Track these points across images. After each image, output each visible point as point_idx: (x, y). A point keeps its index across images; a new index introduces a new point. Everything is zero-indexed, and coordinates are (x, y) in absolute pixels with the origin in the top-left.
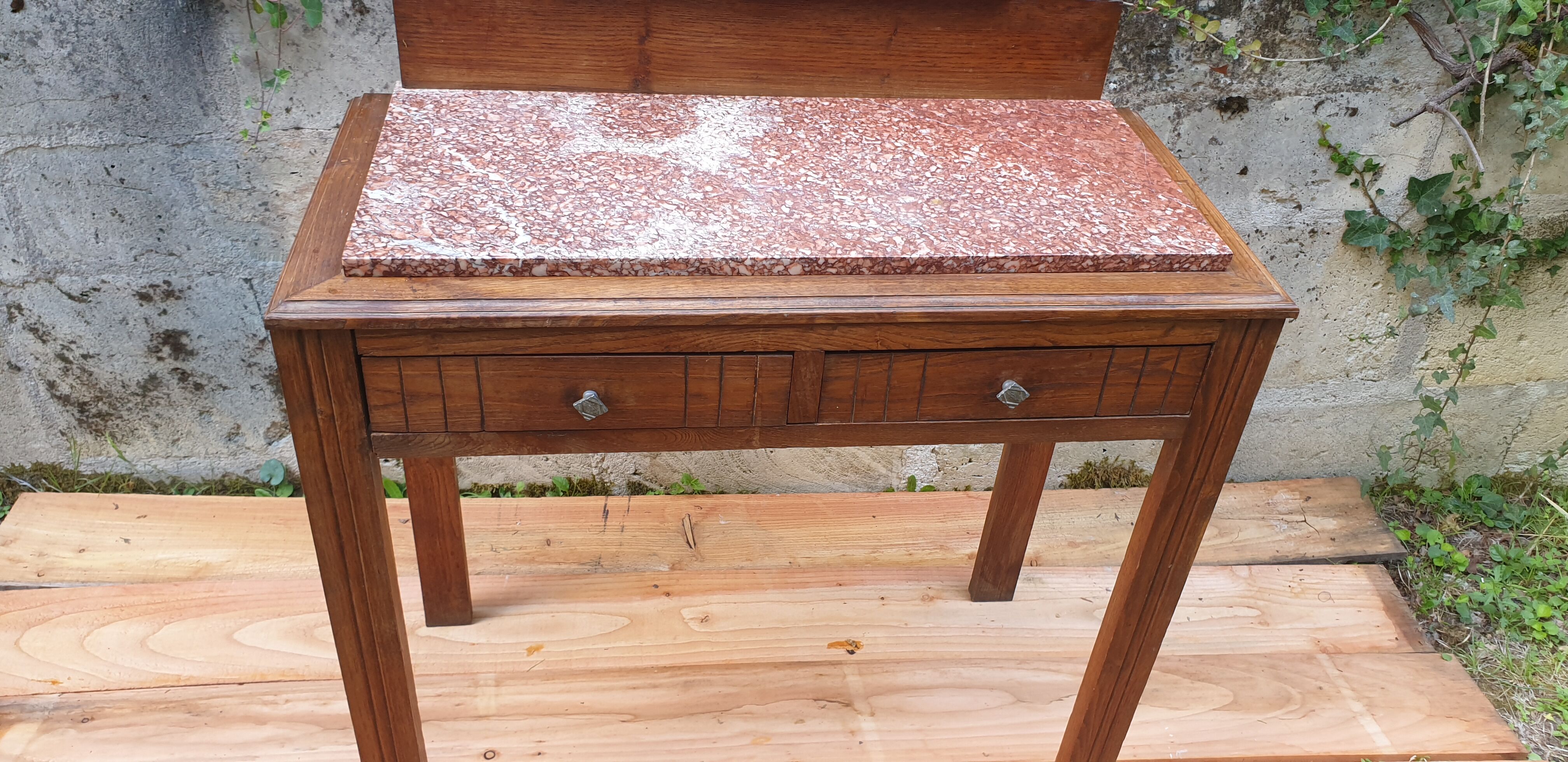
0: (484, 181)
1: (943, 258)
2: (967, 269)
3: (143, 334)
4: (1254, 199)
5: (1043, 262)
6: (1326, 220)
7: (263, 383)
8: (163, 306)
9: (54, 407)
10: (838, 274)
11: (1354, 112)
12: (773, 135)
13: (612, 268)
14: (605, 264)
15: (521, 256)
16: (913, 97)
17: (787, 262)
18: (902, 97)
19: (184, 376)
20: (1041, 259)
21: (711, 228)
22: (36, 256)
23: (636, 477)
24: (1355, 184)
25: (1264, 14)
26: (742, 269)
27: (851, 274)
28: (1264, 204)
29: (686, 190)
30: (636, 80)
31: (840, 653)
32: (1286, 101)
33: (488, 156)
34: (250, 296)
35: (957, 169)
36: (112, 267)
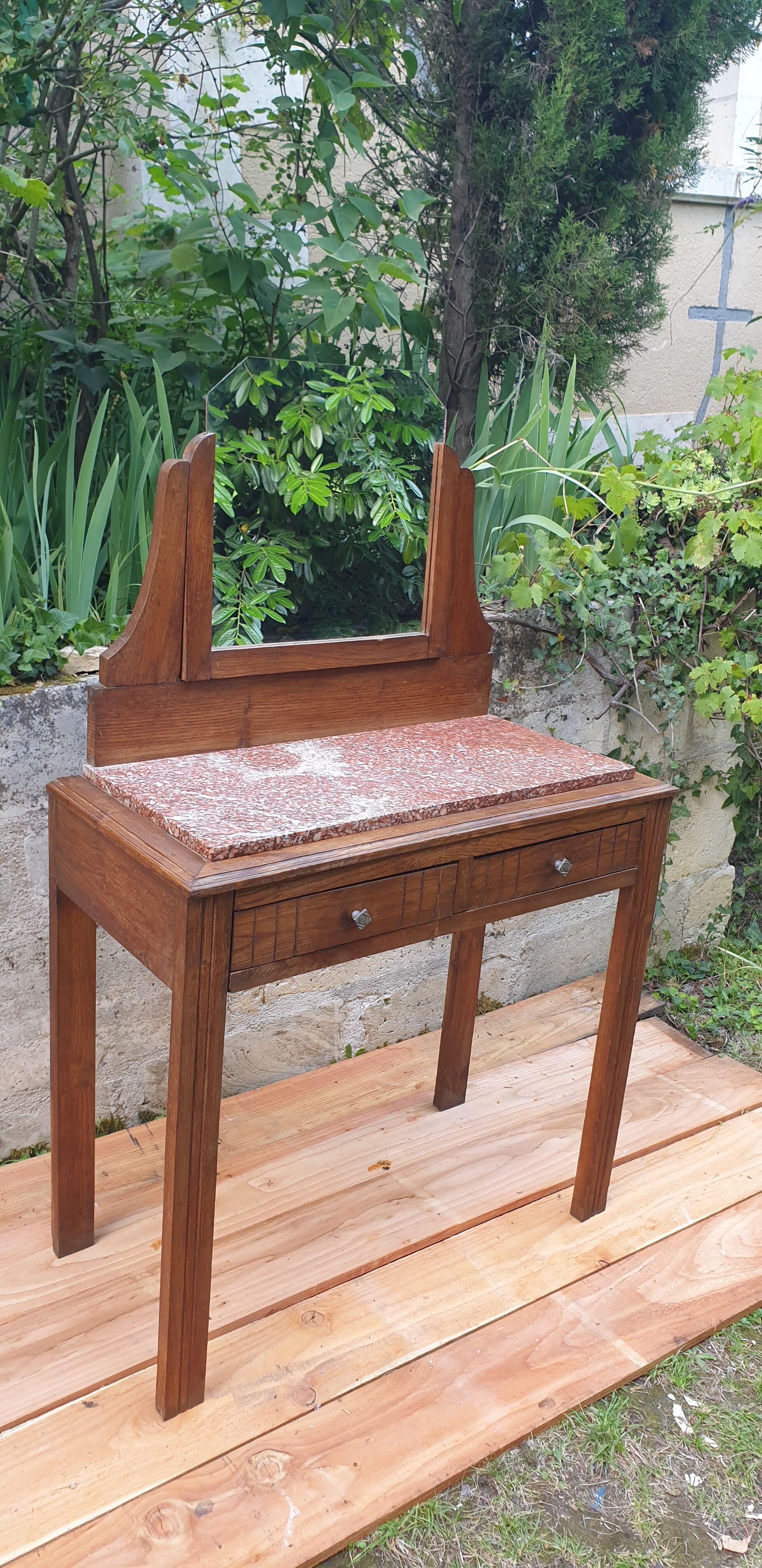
0: (229, 802)
1: (511, 792)
5: (556, 787)
10: (466, 811)
11: (565, 718)
12: (348, 755)
13: (354, 827)
14: (351, 825)
15: (306, 829)
16: (395, 727)
17: (439, 807)
21: (383, 800)
23: (145, 1106)
27: (470, 809)
29: (343, 786)
30: (243, 739)
31: (380, 1171)
33: (209, 790)
35: (464, 755)
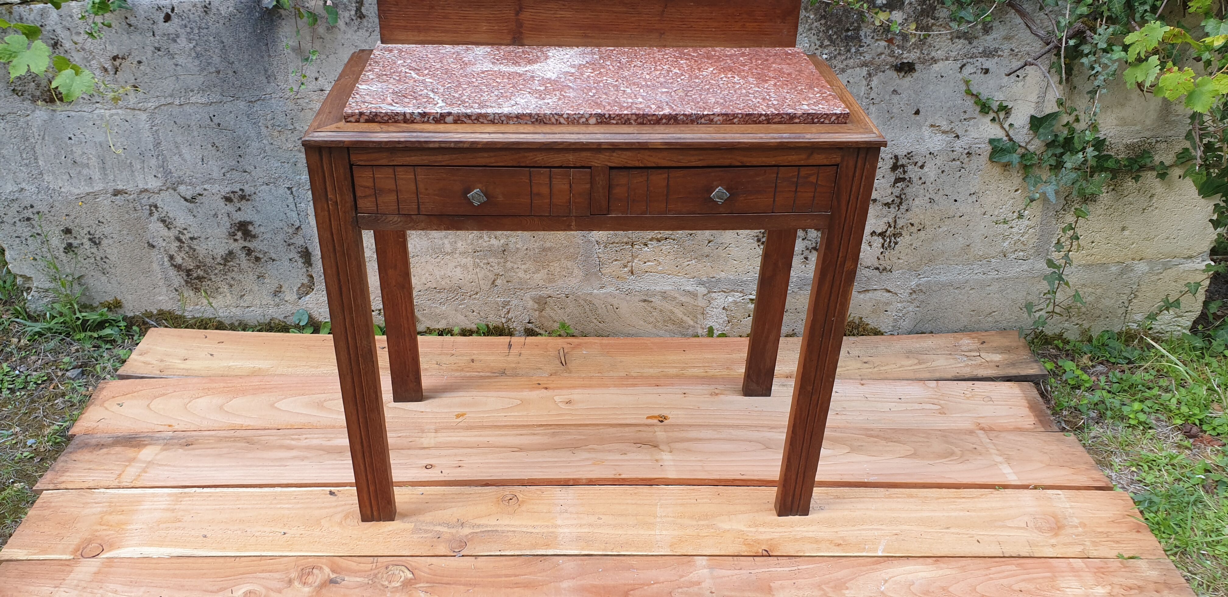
0: (423, 82)
1: (677, 114)
2: (692, 122)
3: (226, 223)
4: (926, 132)
5: (736, 118)
6: (977, 145)
7: (297, 257)
8: (238, 205)
9: (172, 272)
10: (617, 124)
11: (987, 71)
12: (592, 64)
13: (489, 118)
14: (485, 116)
15: (439, 111)
16: (680, 47)
17: (587, 116)
18: (673, 47)
19: (249, 252)
20: (735, 116)
21: (546, 101)
22: (168, 173)
23: (530, 325)
24: (993, 120)
25: (919, 8)
26: (562, 120)
27: (625, 124)
28: (933, 135)
29: (536, 85)
30: (514, 38)
31: (654, 421)
32: (940, 64)
33: (426, 72)
34: (291, 198)
35: (697, 77)
36: (210, 180)
